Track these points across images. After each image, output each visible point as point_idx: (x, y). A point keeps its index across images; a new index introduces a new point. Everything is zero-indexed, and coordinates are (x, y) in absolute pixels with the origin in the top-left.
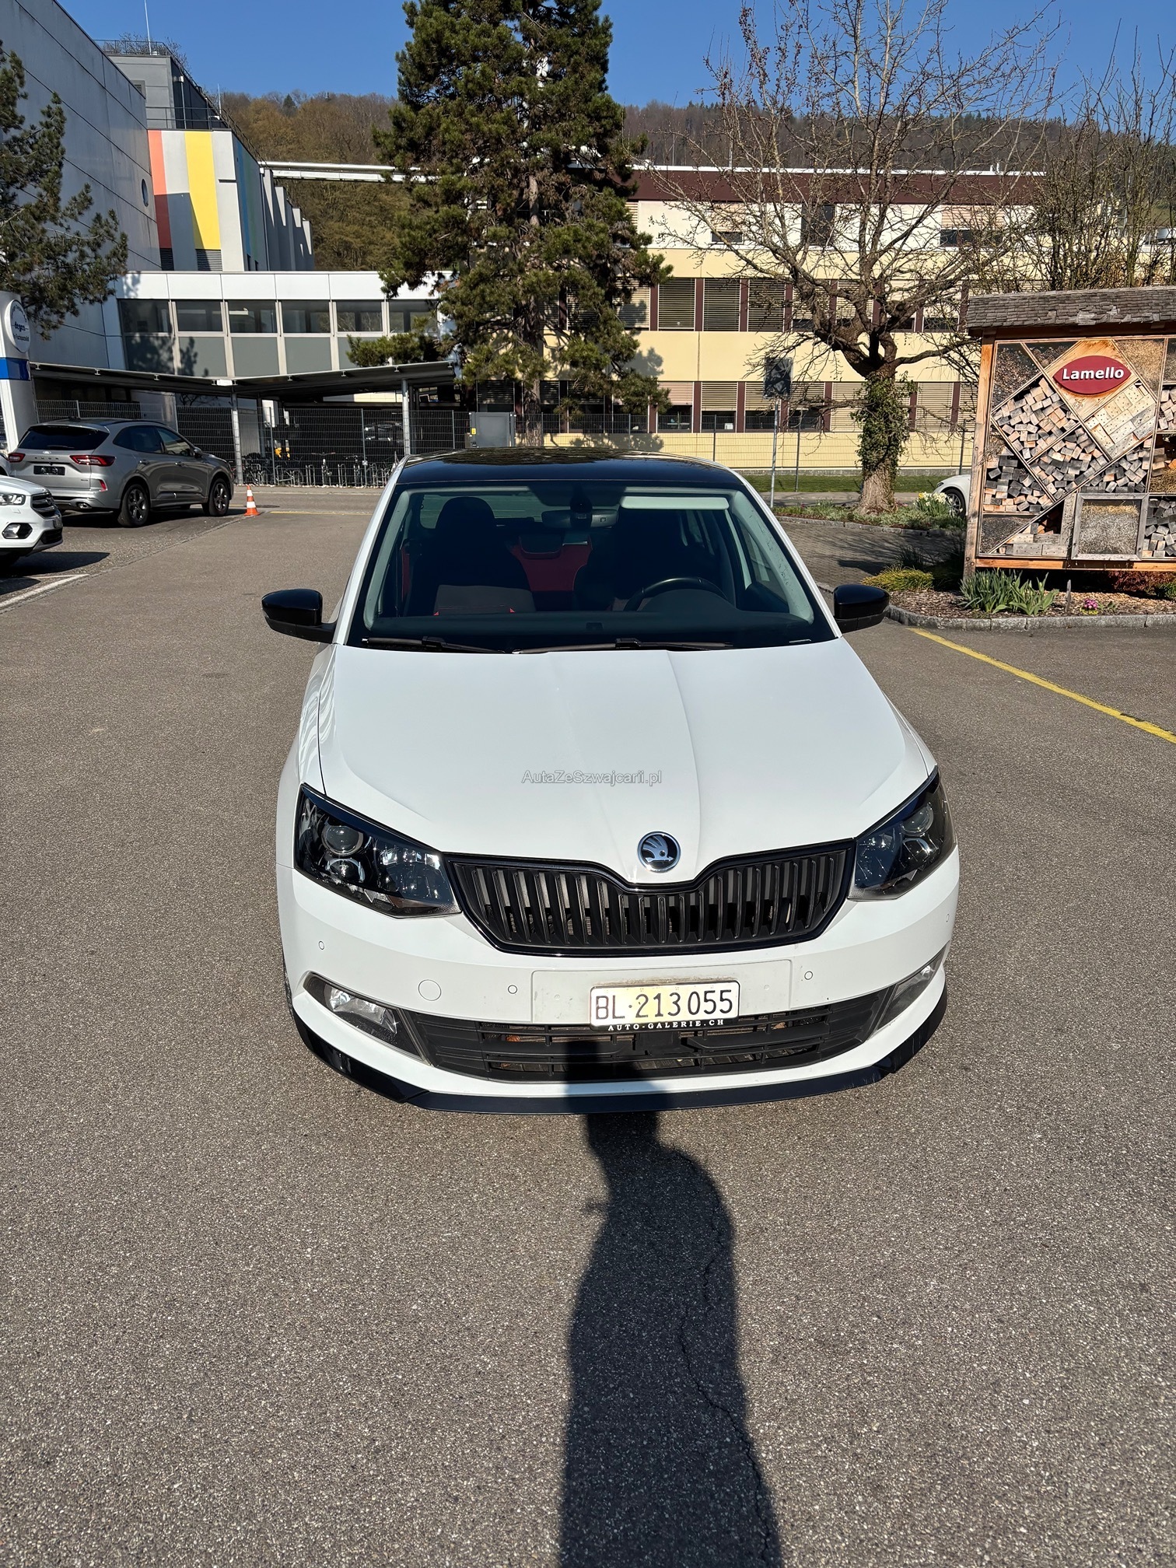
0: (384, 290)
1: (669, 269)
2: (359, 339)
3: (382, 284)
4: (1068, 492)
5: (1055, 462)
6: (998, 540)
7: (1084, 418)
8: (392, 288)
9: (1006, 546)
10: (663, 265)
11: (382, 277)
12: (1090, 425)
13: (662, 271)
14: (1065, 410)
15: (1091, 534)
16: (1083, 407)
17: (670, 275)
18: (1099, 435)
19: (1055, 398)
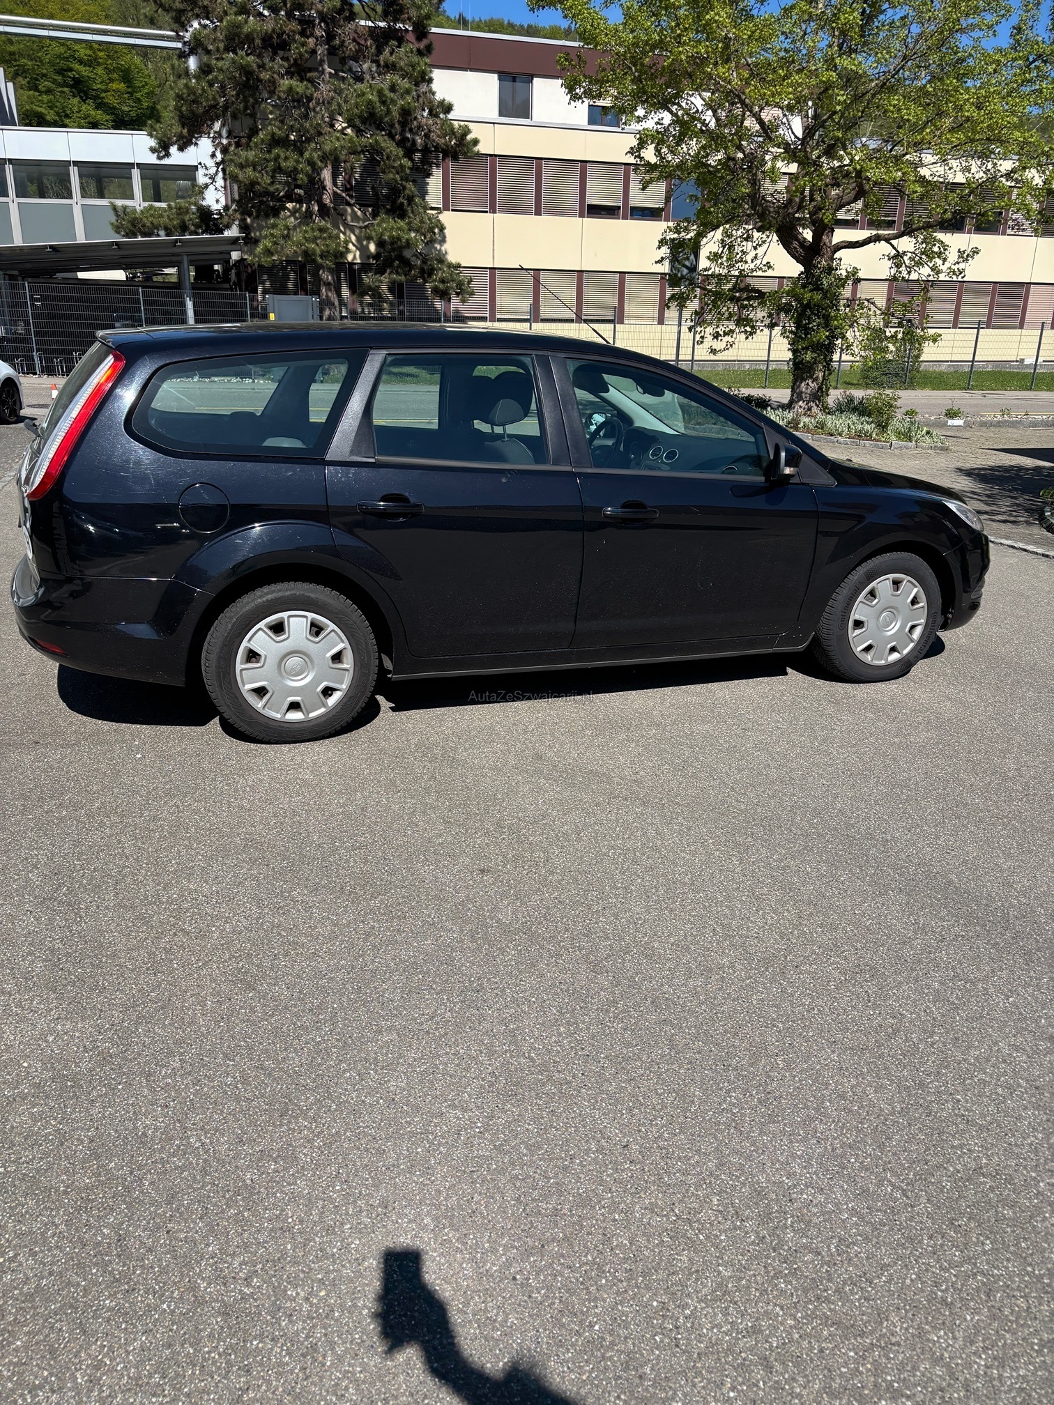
0: (153, 150)
1: (476, 142)
2: (125, 208)
3: (152, 143)
8: (163, 148)
10: (469, 137)
11: (151, 135)
13: (469, 143)
17: (476, 149)
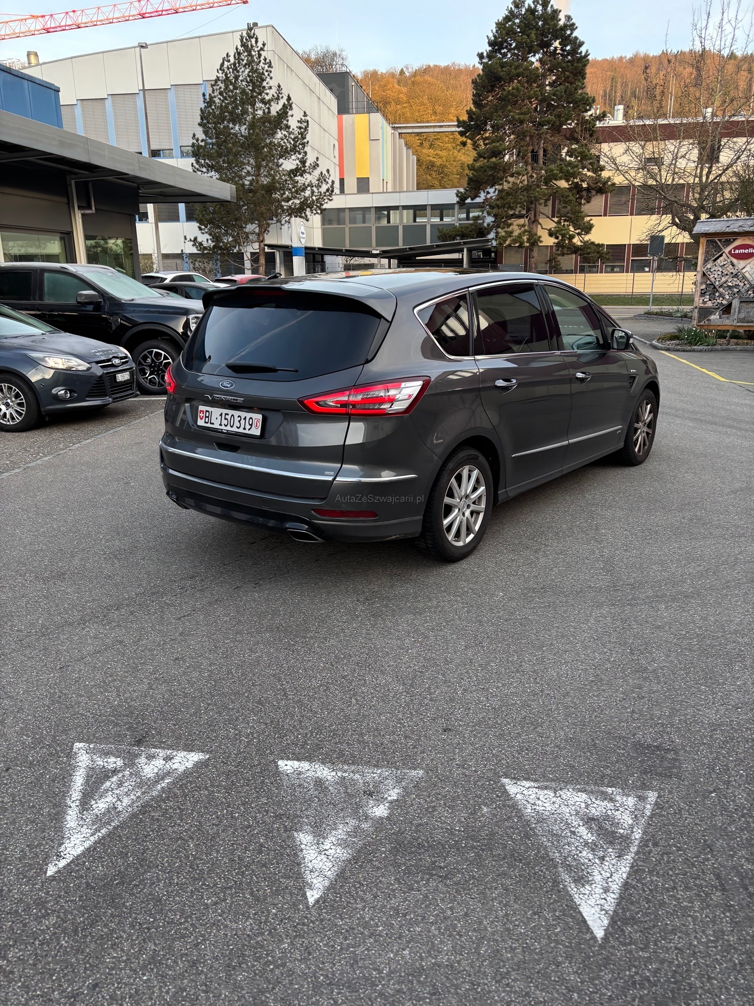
0: (457, 199)
1: (614, 183)
4: (733, 299)
5: (729, 286)
6: (705, 317)
7: (741, 268)
9: (708, 320)
10: (610, 182)
12: (744, 271)
13: (610, 185)
14: (733, 265)
15: (742, 316)
16: (740, 264)
17: (615, 186)
18: (747, 275)
19: (729, 261)
